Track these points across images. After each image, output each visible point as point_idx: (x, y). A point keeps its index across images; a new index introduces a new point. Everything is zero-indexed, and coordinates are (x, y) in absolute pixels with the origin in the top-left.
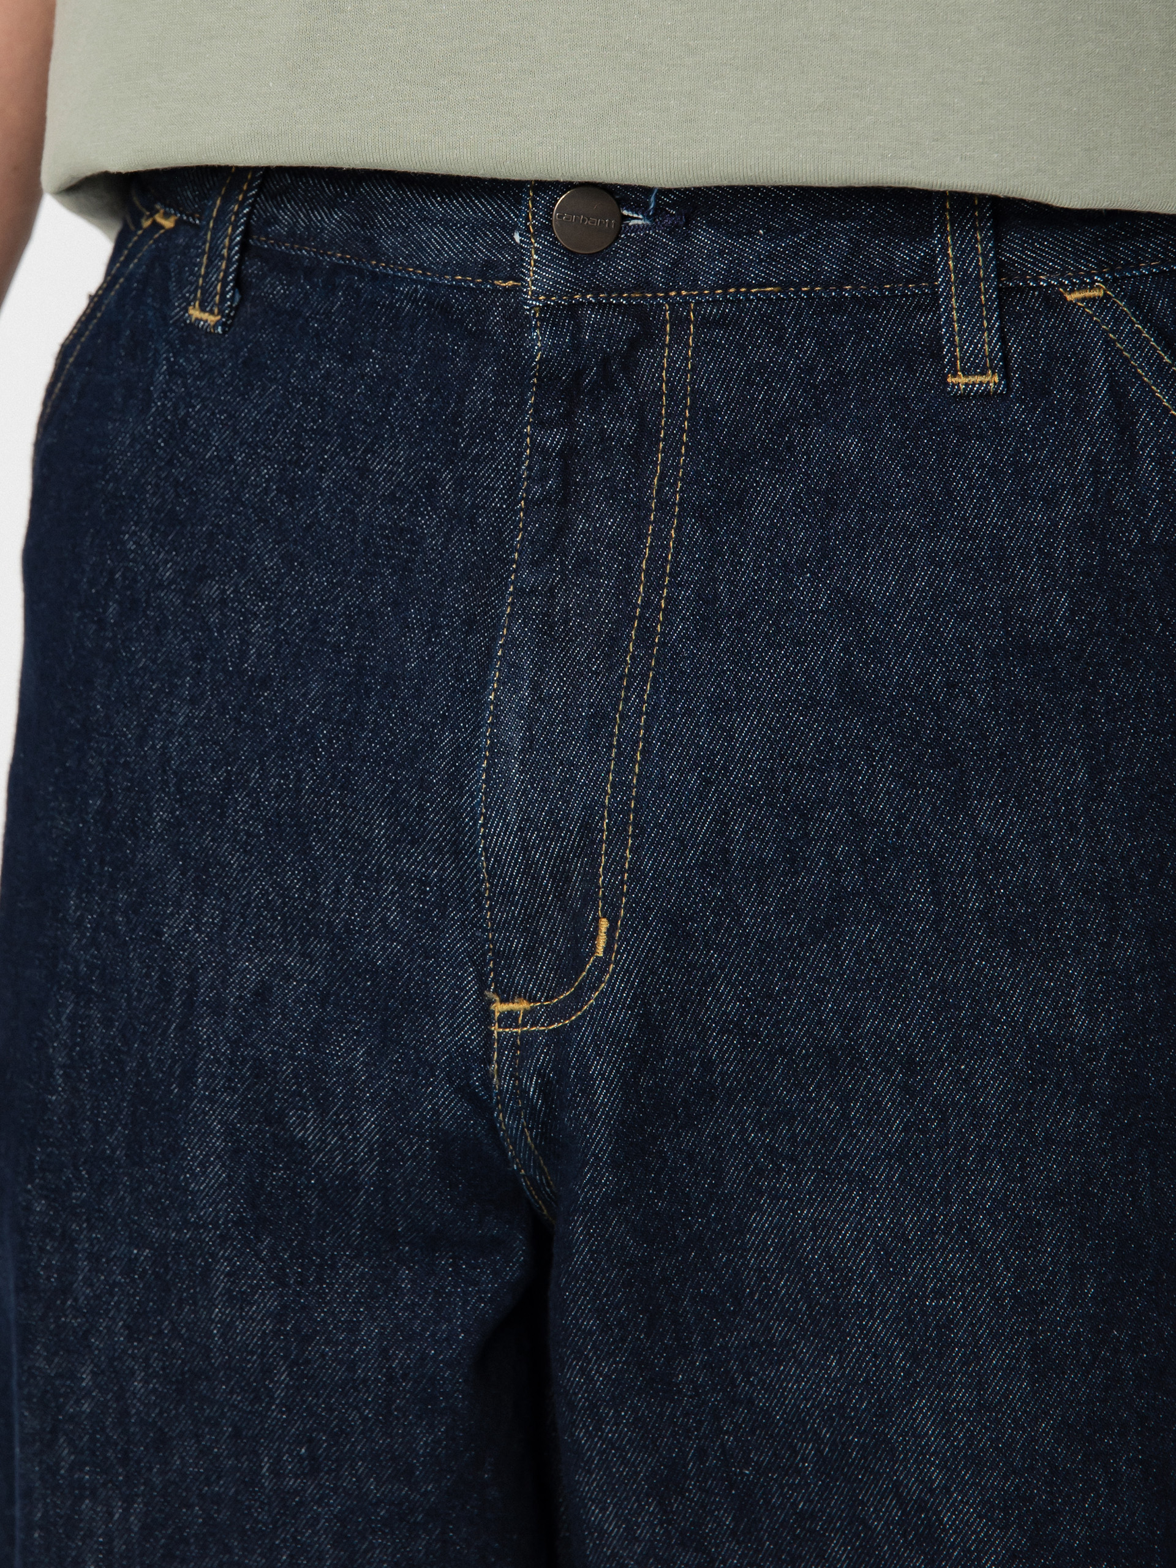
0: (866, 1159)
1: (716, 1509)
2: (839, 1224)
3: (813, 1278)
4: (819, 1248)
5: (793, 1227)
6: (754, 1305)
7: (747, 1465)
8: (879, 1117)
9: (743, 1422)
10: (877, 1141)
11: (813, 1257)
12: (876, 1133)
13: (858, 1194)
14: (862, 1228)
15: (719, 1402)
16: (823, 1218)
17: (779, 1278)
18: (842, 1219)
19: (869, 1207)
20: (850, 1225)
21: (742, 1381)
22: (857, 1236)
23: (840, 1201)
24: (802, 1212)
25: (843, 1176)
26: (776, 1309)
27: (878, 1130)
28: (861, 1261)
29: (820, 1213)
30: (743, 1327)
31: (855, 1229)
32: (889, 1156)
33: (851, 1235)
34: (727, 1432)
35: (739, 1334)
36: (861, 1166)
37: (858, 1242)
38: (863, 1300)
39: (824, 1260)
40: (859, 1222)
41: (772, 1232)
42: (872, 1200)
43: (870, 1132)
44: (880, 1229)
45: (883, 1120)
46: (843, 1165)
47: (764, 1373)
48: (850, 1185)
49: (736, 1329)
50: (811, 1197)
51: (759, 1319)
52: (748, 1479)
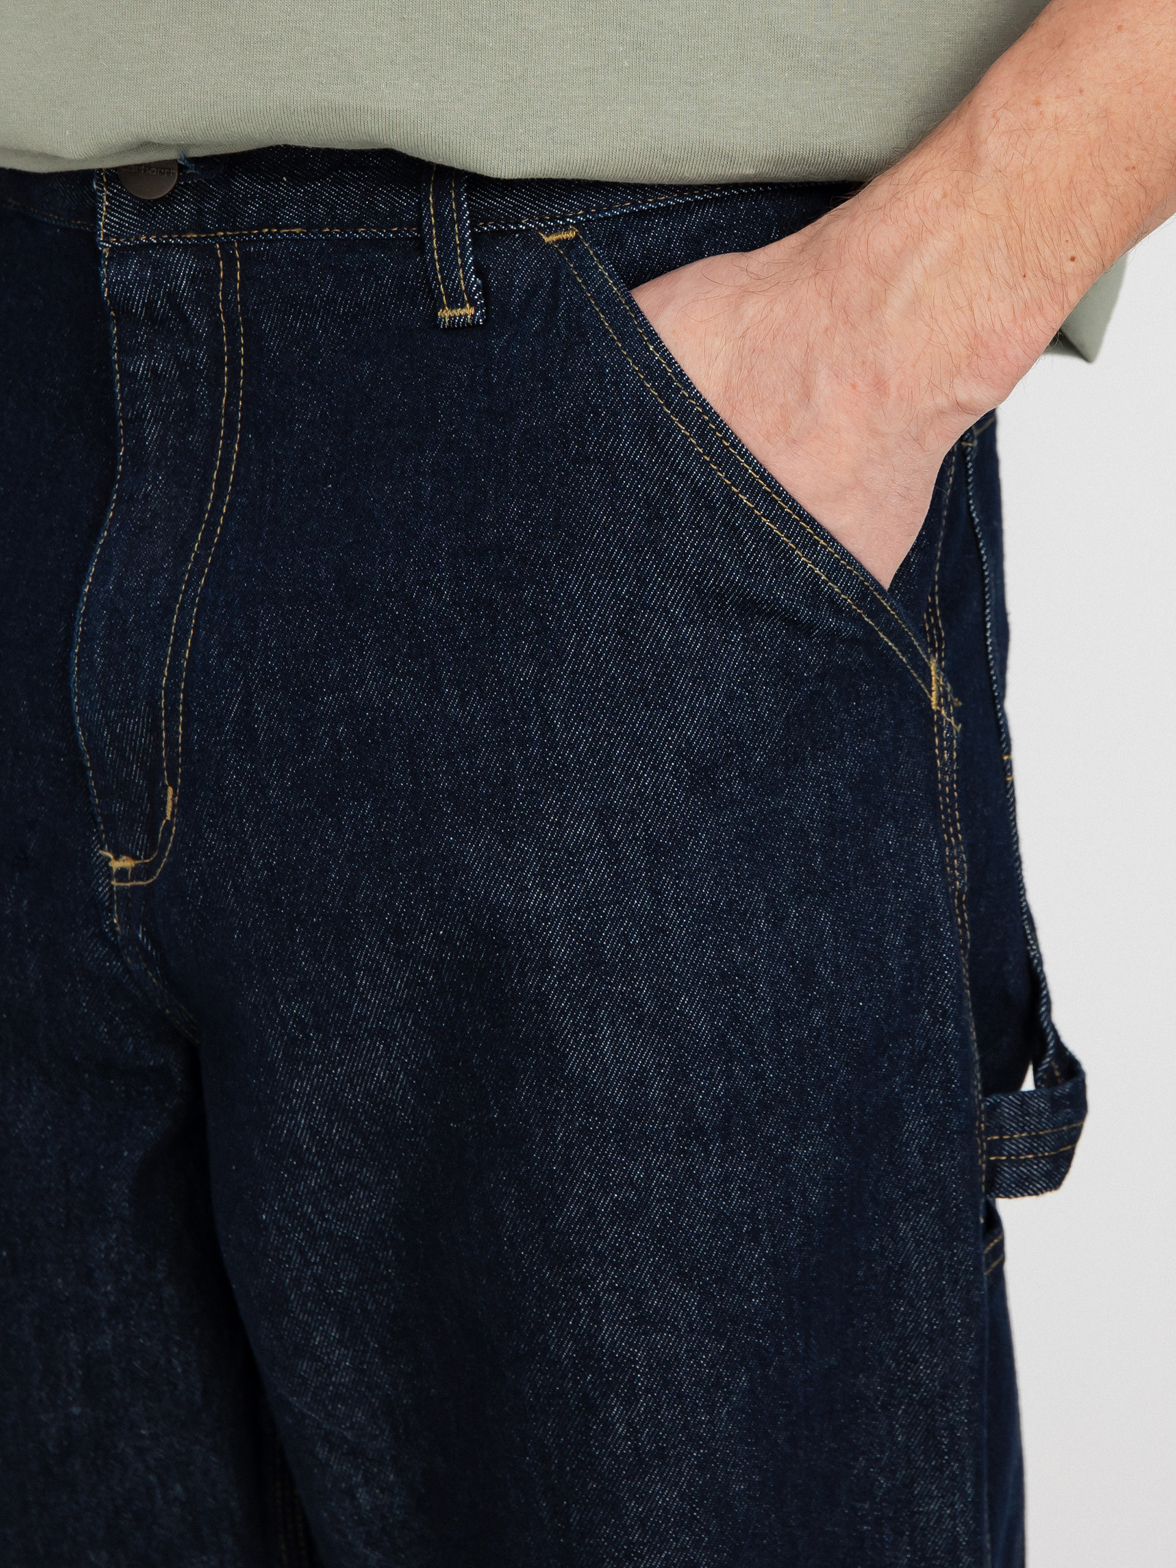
0: (380, 1016)
1: (320, 1325)
2: (371, 1070)
3: (361, 1116)
4: (359, 1094)
5: (332, 1085)
6: (314, 1157)
7: (338, 1286)
8: (382, 981)
9: (327, 1252)
10: (385, 1001)
11: (356, 1101)
12: (382, 995)
13: (381, 1043)
14: (392, 1067)
15: (302, 1241)
16: (356, 1071)
17: (330, 1129)
18: (372, 1066)
19: (393, 1049)
20: (382, 1068)
21: (318, 1220)
22: (389, 1074)
23: (367, 1053)
24: (336, 1071)
25: (364, 1034)
26: (334, 1153)
27: (384, 992)
28: (399, 1091)
29: (352, 1068)
30: (307, 1177)
31: (386, 1068)
32: (399, 1009)
33: (384, 1075)
34: (315, 1263)
35: (306, 1183)
36: (378, 1023)
37: (392, 1079)
38: (408, 1120)
39: (367, 1100)
40: (388, 1063)
41: (314, 1094)
42: (395, 1044)
43: (377, 994)
44: (408, 1064)
45: (386, 983)
46: (362, 1025)
47: (336, 1208)
48: (372, 1040)
49: (302, 1180)
50: (341, 1058)
51: (321, 1167)
52: (342, 1296)
